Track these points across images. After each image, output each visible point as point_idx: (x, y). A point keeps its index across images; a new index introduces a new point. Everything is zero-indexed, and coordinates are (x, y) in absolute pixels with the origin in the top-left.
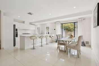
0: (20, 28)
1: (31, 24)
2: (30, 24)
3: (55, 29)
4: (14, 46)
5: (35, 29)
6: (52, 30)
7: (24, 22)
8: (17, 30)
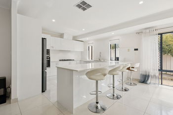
0: (54, 49)
1: (75, 38)
2: (73, 40)
3: (136, 50)
4: (43, 91)
5: (82, 51)
6: (129, 50)
7: (61, 36)
8: (48, 51)
